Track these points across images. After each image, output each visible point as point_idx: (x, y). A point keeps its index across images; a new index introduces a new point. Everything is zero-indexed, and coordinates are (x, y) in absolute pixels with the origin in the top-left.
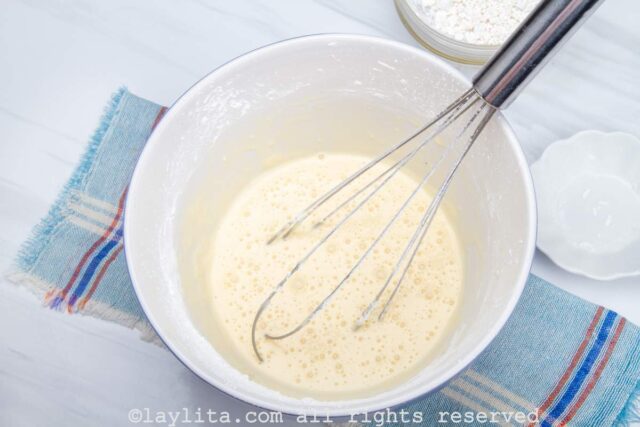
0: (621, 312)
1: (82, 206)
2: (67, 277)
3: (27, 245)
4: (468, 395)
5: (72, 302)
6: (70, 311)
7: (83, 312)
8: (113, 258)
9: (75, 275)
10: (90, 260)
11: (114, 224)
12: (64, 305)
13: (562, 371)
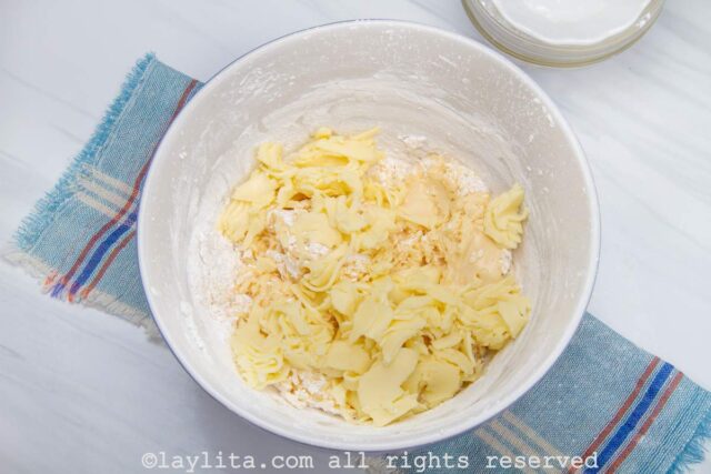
0: (678, 365)
1: (93, 182)
2: (71, 261)
3: (29, 221)
4: (499, 438)
5: (74, 290)
6: (70, 300)
7: (85, 302)
8: (123, 245)
9: (80, 260)
10: (97, 244)
11: (128, 206)
12: (65, 293)
13: (604, 423)
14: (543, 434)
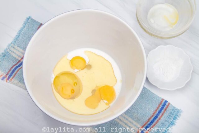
0: (169, 101)
1: (15, 49)
2: (7, 71)
4: (121, 121)
7: (11, 82)
9: (10, 70)
13: (150, 116)
14: (133, 119)
